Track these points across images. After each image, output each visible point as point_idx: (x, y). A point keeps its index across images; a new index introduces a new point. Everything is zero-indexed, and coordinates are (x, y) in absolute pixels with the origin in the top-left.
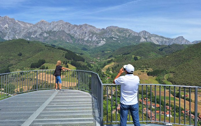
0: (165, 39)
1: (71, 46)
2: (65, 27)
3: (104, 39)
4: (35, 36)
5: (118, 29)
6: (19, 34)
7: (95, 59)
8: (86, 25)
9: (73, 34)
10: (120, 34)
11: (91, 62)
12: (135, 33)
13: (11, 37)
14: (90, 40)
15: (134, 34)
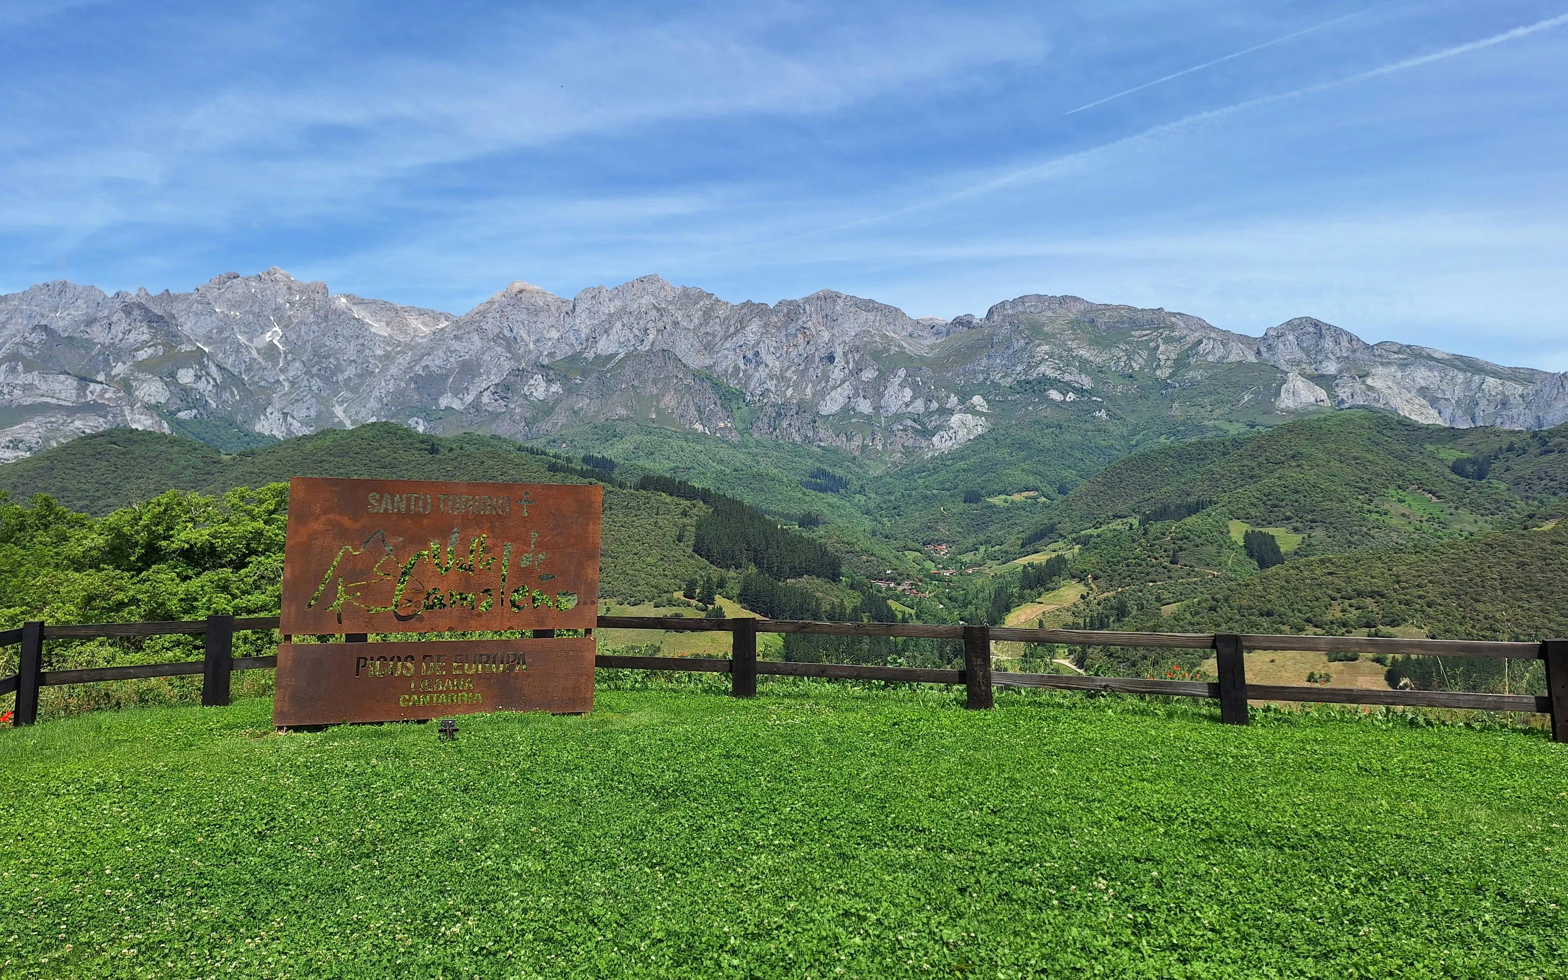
0: (1490, 381)
1: (721, 462)
2: (676, 324)
3: (977, 400)
4: (469, 398)
5: (1086, 312)
6: (355, 390)
7: (911, 555)
8: (830, 298)
9: (737, 369)
10: (1105, 356)
11: (892, 579)
12: (1226, 337)
13: (304, 413)
14: (865, 406)
15: (1220, 352)
